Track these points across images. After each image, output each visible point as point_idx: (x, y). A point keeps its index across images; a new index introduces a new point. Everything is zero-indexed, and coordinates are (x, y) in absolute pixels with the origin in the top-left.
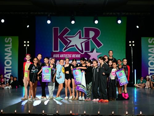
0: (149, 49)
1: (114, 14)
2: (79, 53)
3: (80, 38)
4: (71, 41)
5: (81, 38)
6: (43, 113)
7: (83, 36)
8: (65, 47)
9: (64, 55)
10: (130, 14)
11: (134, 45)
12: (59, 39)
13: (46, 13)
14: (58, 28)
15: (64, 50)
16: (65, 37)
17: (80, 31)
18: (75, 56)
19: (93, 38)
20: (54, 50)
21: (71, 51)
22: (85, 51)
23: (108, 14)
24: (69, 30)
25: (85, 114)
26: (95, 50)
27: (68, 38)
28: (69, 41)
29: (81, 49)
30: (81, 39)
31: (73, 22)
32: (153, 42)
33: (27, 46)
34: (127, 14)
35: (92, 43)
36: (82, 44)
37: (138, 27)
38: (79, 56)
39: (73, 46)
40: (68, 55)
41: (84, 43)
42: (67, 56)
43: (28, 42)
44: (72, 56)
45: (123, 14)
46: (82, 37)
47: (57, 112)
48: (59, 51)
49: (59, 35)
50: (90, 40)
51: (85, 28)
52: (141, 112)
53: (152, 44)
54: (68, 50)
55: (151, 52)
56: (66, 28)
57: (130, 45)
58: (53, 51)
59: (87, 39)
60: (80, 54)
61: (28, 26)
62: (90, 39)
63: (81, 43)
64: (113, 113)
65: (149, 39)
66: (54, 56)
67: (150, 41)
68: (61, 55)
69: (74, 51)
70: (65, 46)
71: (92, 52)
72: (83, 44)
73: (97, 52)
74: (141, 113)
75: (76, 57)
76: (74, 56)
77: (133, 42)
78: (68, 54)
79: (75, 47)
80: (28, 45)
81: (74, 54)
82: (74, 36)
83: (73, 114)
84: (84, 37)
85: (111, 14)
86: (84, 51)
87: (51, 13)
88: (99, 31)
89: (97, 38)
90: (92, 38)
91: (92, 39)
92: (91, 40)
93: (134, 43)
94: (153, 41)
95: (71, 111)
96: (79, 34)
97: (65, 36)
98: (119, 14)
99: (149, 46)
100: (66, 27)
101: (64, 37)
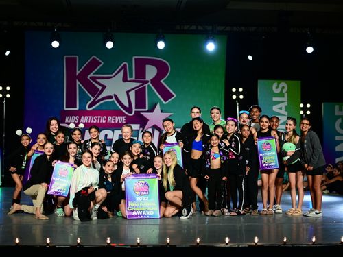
0: (275, 105)
1: (200, 28)
2: (123, 114)
3: (125, 80)
4: (104, 87)
5: (127, 81)
6: (48, 244)
7: (131, 77)
8: (91, 99)
9: (90, 117)
10: (235, 29)
11: (241, 97)
12: (78, 83)
13: (49, 24)
14: (76, 58)
15: (90, 107)
16: (91, 78)
17: (125, 66)
18: (114, 121)
19: (153, 81)
20: (66, 107)
21: (104, 108)
22: (136, 108)
23: (186, 28)
24: (101, 63)
25: (138, 244)
26: (158, 108)
27: (99, 81)
28: (100, 88)
29: (127, 105)
30: (127, 83)
31: (110, 45)
32: (282, 91)
33: (7, 98)
34: (228, 29)
35: (151, 91)
36: (130, 93)
37: (250, 58)
38: (122, 120)
39: (110, 97)
40: (99, 117)
41: (134, 91)
42: (97, 119)
43: (8, 88)
44: (107, 119)
45: (221, 28)
46: (129, 79)
47: (79, 241)
48: (77, 108)
49: (78, 72)
50: (146, 85)
51: (136, 59)
52: (256, 238)
53: (281, 95)
54: (99, 106)
55: (279, 111)
56: (94, 58)
57: (234, 97)
58: (65, 109)
59: (140, 84)
60: (125, 115)
61: (8, 53)
62: (148, 82)
63: (128, 92)
64: (198, 240)
65: (275, 85)
66: (67, 119)
67: (277, 88)
68: (83, 117)
69: (111, 108)
70: (93, 99)
71: (151, 110)
72: (132, 95)
73: (162, 111)
74: (256, 240)
75: (116, 122)
76: (111, 119)
77: (241, 90)
78: (97, 115)
79: (114, 99)
80: (8, 96)
81: (112, 116)
82: (112, 75)
83: (112, 245)
84: (134, 79)
85: (194, 28)
86: (134, 110)
87: (60, 24)
88: (166, 64)
89: (162, 81)
90: (151, 80)
91: (151, 83)
92: (149, 85)
93: (241, 93)
94: (283, 88)
95: (108, 239)
96: (123, 71)
97: (91, 75)
98: (209, 28)
99: (275, 99)
100: (94, 56)
101: (88, 77)
